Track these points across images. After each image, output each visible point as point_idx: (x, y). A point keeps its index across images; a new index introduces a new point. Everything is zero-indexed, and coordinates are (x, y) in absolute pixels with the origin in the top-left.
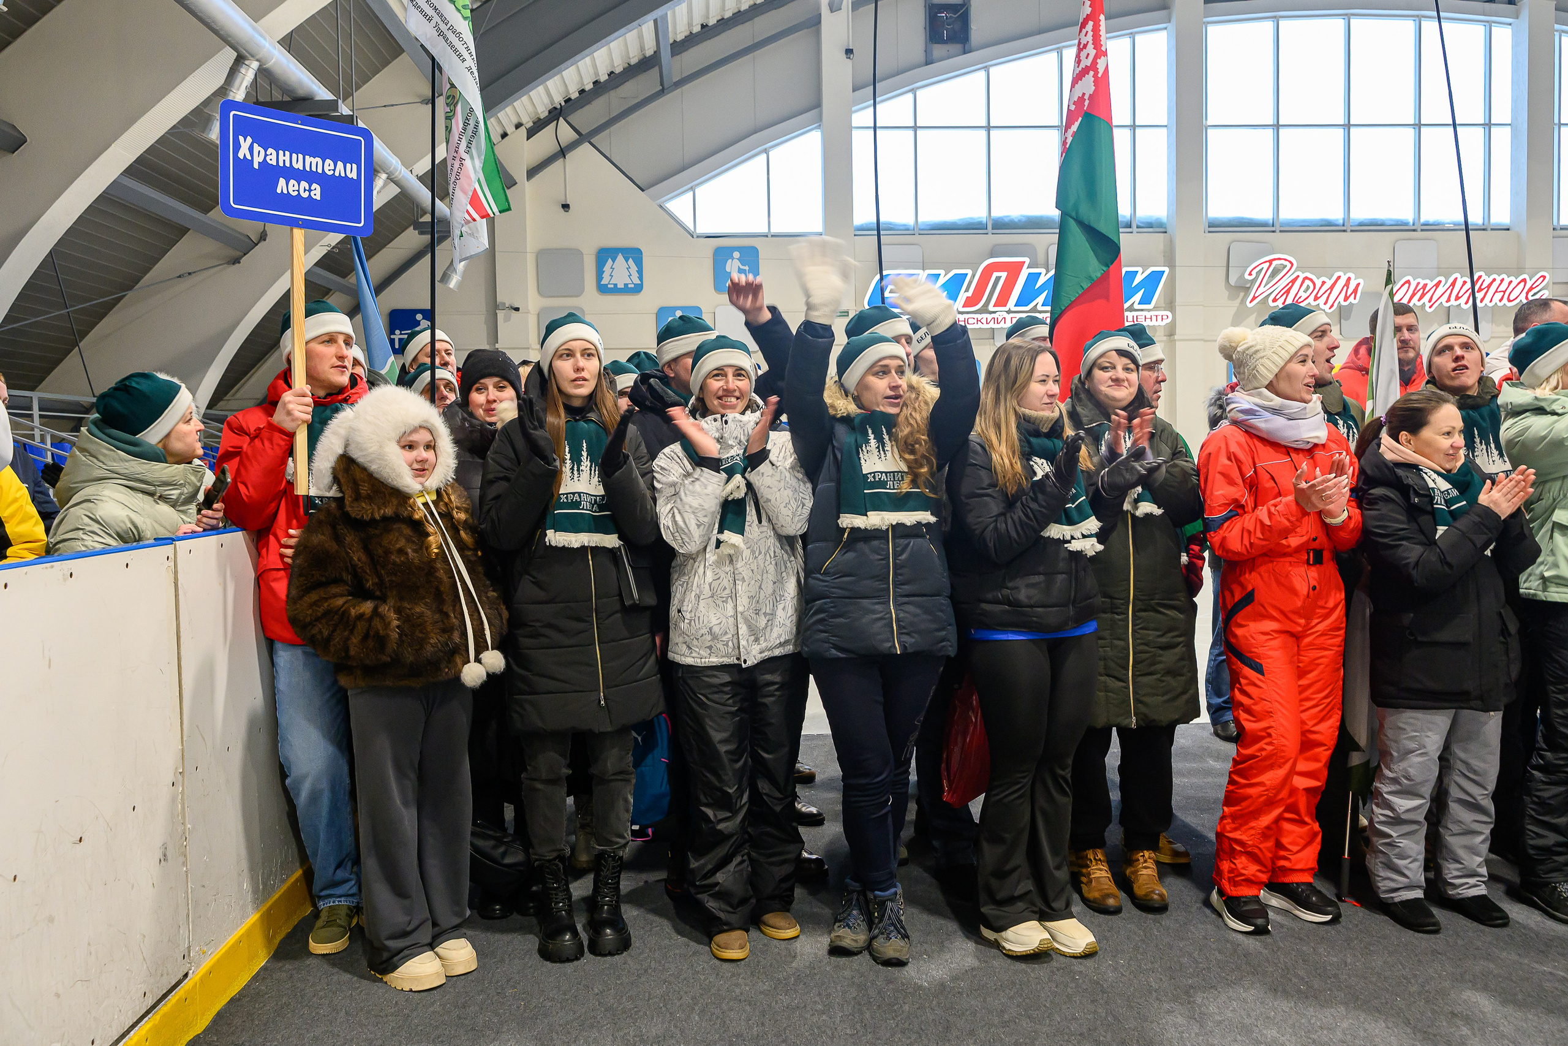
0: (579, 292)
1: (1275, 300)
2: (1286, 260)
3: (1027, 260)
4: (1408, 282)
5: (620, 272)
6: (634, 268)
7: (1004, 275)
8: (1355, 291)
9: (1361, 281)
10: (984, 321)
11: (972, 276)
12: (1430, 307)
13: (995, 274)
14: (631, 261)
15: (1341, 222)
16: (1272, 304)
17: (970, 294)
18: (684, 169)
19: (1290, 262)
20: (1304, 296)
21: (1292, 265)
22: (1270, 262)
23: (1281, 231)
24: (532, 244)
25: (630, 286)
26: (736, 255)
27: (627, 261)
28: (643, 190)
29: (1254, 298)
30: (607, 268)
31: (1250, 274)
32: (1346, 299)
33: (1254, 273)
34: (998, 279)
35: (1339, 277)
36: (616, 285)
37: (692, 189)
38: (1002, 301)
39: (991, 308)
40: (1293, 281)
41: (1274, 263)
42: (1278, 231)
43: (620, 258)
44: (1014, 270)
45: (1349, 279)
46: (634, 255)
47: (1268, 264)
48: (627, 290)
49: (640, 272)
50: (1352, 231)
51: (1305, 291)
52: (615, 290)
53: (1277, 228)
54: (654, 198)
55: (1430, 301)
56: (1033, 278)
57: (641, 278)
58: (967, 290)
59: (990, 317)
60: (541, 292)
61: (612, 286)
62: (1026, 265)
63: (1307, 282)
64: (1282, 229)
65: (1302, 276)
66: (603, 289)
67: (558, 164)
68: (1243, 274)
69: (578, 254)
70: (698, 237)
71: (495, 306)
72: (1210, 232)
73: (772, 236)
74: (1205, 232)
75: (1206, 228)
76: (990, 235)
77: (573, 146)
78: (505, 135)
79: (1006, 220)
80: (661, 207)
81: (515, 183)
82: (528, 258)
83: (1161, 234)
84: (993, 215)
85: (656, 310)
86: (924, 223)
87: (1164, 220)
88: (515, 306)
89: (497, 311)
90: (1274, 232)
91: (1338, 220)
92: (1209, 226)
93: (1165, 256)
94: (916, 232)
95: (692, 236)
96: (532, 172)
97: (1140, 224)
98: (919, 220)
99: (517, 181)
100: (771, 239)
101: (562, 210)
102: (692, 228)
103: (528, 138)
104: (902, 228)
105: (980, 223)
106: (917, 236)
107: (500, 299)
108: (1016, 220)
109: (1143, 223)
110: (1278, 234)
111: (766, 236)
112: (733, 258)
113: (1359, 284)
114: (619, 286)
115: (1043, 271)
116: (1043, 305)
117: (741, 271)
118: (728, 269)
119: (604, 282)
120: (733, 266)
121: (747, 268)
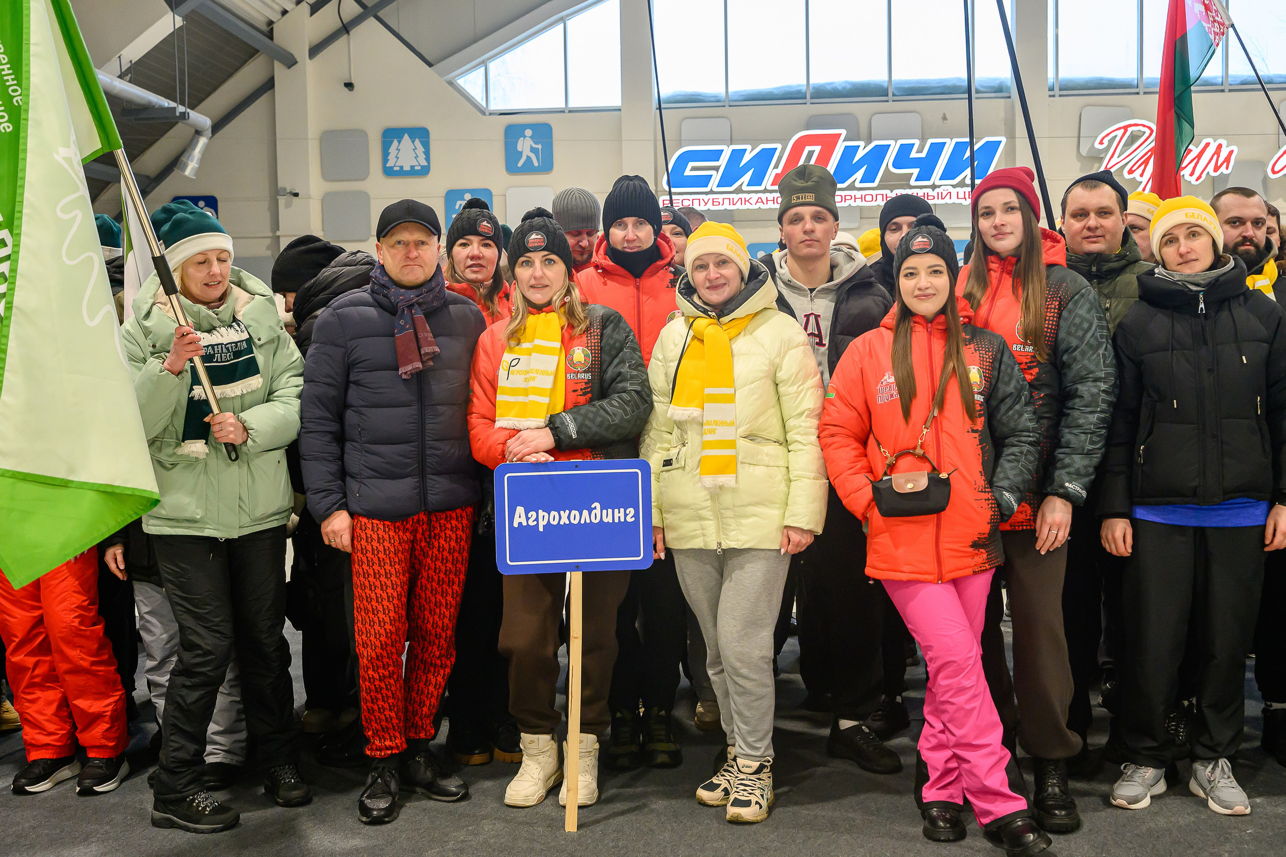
0: (364, 175)
1: (1131, 172)
2: (1144, 126)
3: (843, 132)
5: (406, 153)
6: (420, 149)
7: (817, 149)
8: (1227, 160)
9: (1235, 148)
11: (782, 151)
13: (808, 149)
14: (417, 142)
15: (1220, 80)
17: (780, 170)
18: (475, 41)
19: (1149, 128)
21: (1153, 130)
22: (1126, 128)
23: (1145, 93)
24: (314, 128)
25: (416, 168)
26: (528, 132)
27: (413, 142)
28: (430, 65)
30: (393, 150)
31: (1101, 143)
32: (1216, 169)
33: (1106, 141)
34: (811, 153)
35: (1208, 145)
36: (401, 167)
37: (484, 63)
41: (1130, 130)
42: (1141, 93)
43: (406, 136)
44: (829, 143)
45: (1220, 146)
46: (421, 134)
47: (1122, 131)
48: (412, 173)
49: (427, 153)
50: (1230, 91)
52: (401, 173)
53: (1141, 90)
54: (441, 75)
56: (850, 152)
57: (428, 159)
58: (776, 167)
60: (327, 175)
61: (398, 169)
62: (842, 138)
64: (1147, 90)
66: (389, 172)
67: (343, 39)
68: (1093, 144)
69: (361, 134)
70: (490, 114)
71: (276, 192)
72: (1060, 96)
73: (570, 112)
74: (1054, 96)
75: (1057, 91)
76: (808, 105)
77: (357, 20)
78: (285, 12)
79: (829, 87)
80: (451, 83)
81: (296, 62)
82: (310, 141)
83: (1003, 100)
84: (811, 82)
85: (444, 195)
86: (736, 93)
87: (1009, 84)
88: (296, 191)
89: (278, 197)
90: (1138, 93)
91: (1216, 78)
92: (1060, 90)
93: (1005, 124)
94: (726, 104)
95: (484, 114)
96: (314, 51)
97: (982, 89)
98: (730, 90)
99: (298, 60)
100: (567, 115)
101: (346, 89)
102: (484, 105)
103: (312, 14)
104: (712, 99)
105: (799, 92)
106: (727, 107)
107: (281, 184)
108: (840, 88)
109: (985, 87)
110: (1141, 96)
111: (563, 112)
112: (525, 137)
113: (1231, 152)
114: (405, 169)
115: (861, 144)
116: (861, 182)
117: (533, 150)
118: (519, 148)
119: (388, 165)
120: (525, 145)
121: (540, 146)
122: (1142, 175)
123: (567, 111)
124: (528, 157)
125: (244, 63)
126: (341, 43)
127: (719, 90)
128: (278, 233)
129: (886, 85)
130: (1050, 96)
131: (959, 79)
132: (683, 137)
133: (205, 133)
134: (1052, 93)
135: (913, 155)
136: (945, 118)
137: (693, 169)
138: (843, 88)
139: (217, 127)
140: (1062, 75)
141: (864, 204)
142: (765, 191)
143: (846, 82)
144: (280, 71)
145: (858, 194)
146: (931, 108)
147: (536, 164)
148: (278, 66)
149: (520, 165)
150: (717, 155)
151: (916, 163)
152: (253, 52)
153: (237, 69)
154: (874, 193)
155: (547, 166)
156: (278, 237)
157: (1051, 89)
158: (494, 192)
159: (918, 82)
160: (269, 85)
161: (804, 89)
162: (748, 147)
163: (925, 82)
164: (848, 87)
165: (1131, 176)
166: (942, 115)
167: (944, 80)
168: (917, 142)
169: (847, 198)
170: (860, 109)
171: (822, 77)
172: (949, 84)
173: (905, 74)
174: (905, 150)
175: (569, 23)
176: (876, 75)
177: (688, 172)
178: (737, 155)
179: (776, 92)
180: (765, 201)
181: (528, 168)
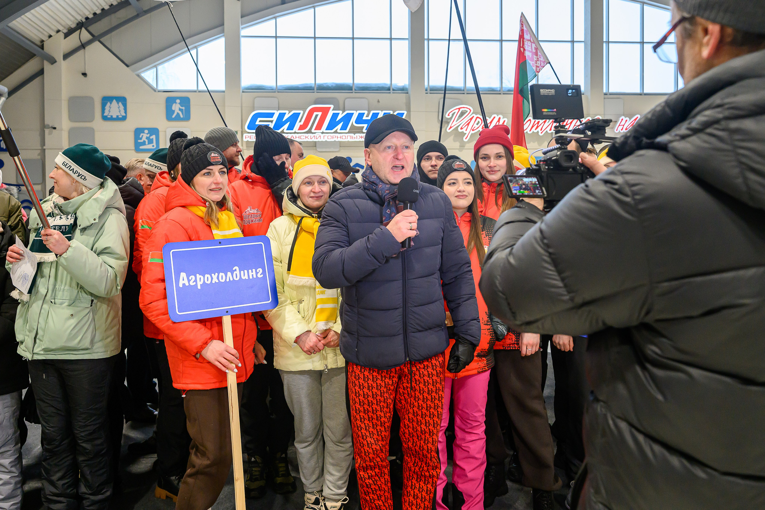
0: (92, 119)
1: (462, 128)
2: (467, 108)
3: (332, 106)
4: (530, 120)
5: (114, 109)
6: (122, 107)
7: (320, 114)
8: (503, 124)
9: (506, 119)
10: (309, 137)
11: (303, 115)
12: (541, 133)
13: (315, 113)
14: (120, 104)
15: (499, 89)
16: (460, 130)
17: (302, 123)
18: (151, 55)
19: (469, 109)
20: (477, 126)
21: (471, 110)
22: (459, 109)
23: (467, 94)
24: (65, 94)
25: (119, 117)
26: (178, 101)
27: (118, 103)
28: (127, 66)
29: (451, 127)
30: (107, 107)
31: (449, 115)
33: (451, 115)
34: (317, 116)
35: (494, 117)
36: (112, 116)
37: (156, 66)
38: (319, 127)
39: (313, 131)
40: (471, 119)
41: (461, 110)
42: (466, 93)
43: (114, 101)
44: (325, 111)
45: (500, 118)
46: (122, 100)
47: (458, 110)
48: (118, 119)
49: (125, 109)
50: (504, 94)
51: (477, 124)
52: (112, 119)
53: (465, 92)
54: (134, 71)
55: (541, 130)
56: (335, 116)
57: (126, 112)
58: (300, 121)
59: (312, 135)
60: (72, 118)
61: (110, 117)
62: (331, 109)
63: (478, 120)
64: (468, 92)
65: (475, 116)
66: (105, 118)
67: (82, 51)
69: (91, 99)
70: (159, 91)
71: (43, 126)
72: (430, 93)
73: (199, 92)
74: (427, 93)
75: (429, 91)
76: (315, 93)
77: (89, 42)
78: (50, 36)
79: (325, 85)
80: (138, 76)
81: (55, 62)
82: (63, 101)
83: (405, 94)
84: (317, 82)
85: (134, 130)
86: (281, 86)
87: (407, 87)
88: (55, 126)
89: (45, 129)
90: (464, 94)
91: (497, 88)
92: (430, 90)
93: (406, 105)
94: (276, 91)
95: (155, 91)
96: (66, 56)
97: (395, 89)
98: (278, 84)
99: (57, 60)
100: (197, 93)
101: (82, 76)
102: (155, 87)
103: (65, 38)
104: (269, 88)
105: (311, 87)
106: (277, 93)
107: (46, 122)
108: (330, 86)
109: (396, 88)
110: (465, 95)
111: (196, 92)
112: (176, 103)
113: (505, 121)
114: (113, 117)
115: (340, 112)
116: (341, 130)
117: (180, 110)
118: (173, 109)
119: (105, 114)
120: (176, 107)
121: (183, 108)
122: (466, 130)
123: (197, 91)
124: (178, 114)
125: (27, 61)
126: (81, 53)
127: (272, 84)
128: (44, 147)
129: (351, 85)
130: (426, 93)
131: (385, 84)
132: (255, 106)
133: (4, 95)
134: (427, 92)
135: (365, 118)
136: (378, 101)
137: (260, 121)
138: (332, 86)
139: (11, 93)
140: (430, 84)
141: (341, 140)
142: (295, 133)
143: (333, 83)
144: (47, 66)
145: (339, 135)
146: (373, 97)
147: (182, 116)
148: (46, 63)
149: (173, 116)
150: (271, 115)
151: (365, 122)
152: (32, 55)
153: (23, 64)
154: (346, 135)
155: (187, 117)
156: (45, 150)
157: (426, 90)
158: (160, 129)
159: (366, 84)
160: (41, 72)
161: (313, 85)
162: (287, 112)
163: (369, 84)
164: (334, 85)
165: (461, 131)
166: (377, 100)
167: (378, 84)
168: (366, 112)
169: (334, 137)
170: (340, 96)
171: (322, 80)
172: (380, 86)
173: (361, 80)
174: (361, 115)
175: (199, 49)
176: (347, 80)
177: (258, 123)
178: (282, 115)
179: (300, 86)
180: (295, 138)
181: (178, 118)
